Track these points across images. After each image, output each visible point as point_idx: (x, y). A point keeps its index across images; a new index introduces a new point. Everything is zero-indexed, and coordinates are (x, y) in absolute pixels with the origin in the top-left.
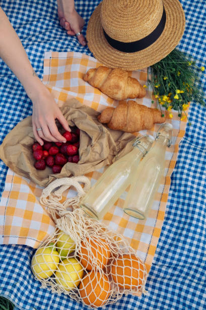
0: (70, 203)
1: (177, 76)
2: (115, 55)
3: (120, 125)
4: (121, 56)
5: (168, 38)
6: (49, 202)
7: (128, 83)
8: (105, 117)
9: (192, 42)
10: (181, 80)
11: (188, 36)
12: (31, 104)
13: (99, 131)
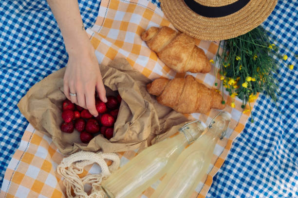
0: (90, 180)
1: (253, 60)
2: (186, 14)
3: (171, 103)
4: (193, 17)
5: (254, 11)
6: (67, 174)
7: (192, 56)
8: (155, 89)
9: (281, 21)
10: (255, 66)
11: (278, 12)
12: (66, 61)
13: (145, 107)
